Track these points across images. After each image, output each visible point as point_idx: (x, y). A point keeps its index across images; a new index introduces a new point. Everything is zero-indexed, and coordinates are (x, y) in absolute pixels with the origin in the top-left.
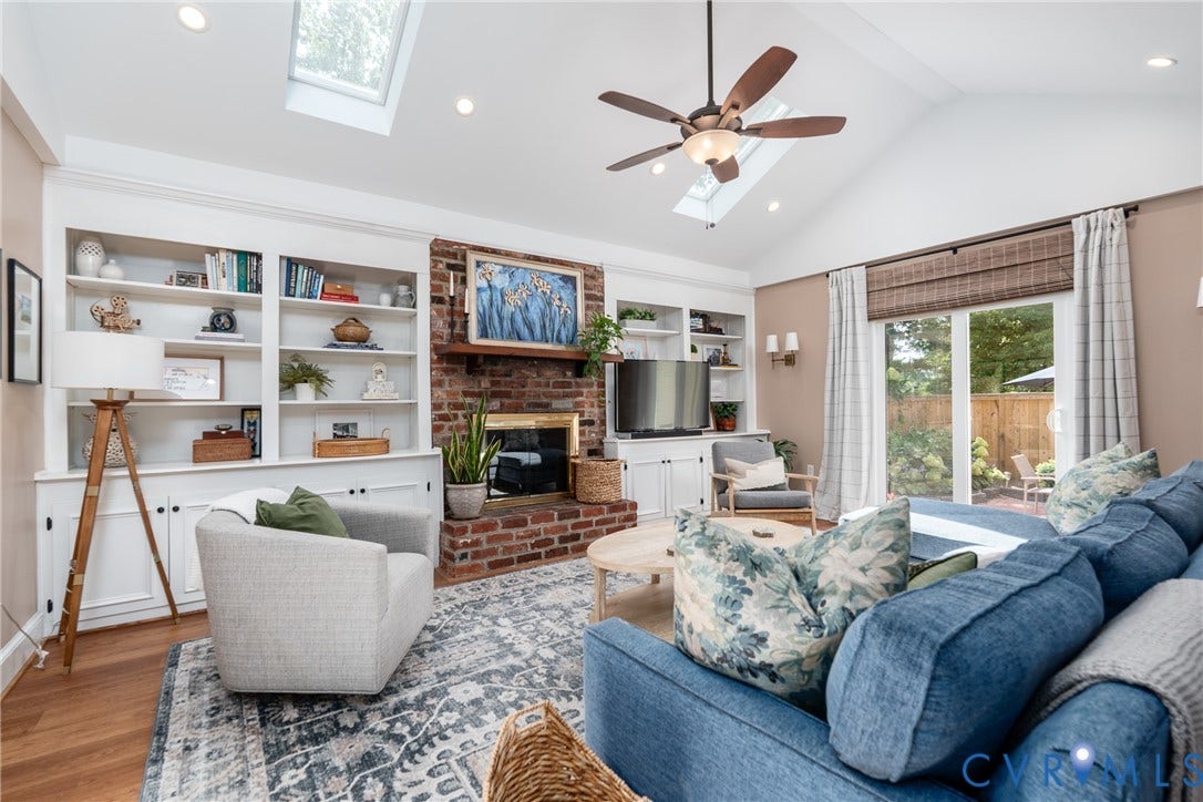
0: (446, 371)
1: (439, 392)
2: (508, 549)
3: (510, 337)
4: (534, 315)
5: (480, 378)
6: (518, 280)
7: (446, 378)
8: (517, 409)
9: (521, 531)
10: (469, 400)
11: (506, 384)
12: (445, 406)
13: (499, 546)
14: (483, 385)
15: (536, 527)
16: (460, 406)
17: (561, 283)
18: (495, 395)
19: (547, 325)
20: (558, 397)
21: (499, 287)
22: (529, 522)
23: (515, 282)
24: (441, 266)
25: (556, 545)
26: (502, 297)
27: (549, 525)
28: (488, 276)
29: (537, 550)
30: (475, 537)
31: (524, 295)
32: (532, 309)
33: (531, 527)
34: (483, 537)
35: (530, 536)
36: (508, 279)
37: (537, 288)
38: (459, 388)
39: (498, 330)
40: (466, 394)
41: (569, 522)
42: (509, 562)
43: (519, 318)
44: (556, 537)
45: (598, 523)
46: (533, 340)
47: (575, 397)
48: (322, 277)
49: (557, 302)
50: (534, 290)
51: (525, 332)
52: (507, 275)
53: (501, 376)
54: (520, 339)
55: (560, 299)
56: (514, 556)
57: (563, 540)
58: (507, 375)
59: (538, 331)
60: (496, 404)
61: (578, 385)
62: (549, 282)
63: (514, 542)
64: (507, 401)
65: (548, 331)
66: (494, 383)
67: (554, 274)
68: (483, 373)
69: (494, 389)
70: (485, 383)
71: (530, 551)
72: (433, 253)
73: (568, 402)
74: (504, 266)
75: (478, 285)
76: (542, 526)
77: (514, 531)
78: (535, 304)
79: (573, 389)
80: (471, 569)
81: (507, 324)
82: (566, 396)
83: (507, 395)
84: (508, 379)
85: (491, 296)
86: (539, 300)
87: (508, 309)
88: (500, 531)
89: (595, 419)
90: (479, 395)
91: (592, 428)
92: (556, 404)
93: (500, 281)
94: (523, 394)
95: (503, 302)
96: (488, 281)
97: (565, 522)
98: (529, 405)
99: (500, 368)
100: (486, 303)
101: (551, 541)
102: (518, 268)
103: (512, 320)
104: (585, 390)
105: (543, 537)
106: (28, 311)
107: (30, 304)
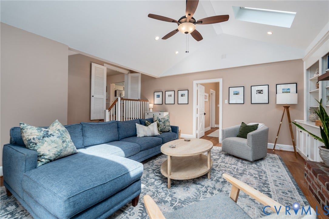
106: (288, 91)
107: (289, 89)
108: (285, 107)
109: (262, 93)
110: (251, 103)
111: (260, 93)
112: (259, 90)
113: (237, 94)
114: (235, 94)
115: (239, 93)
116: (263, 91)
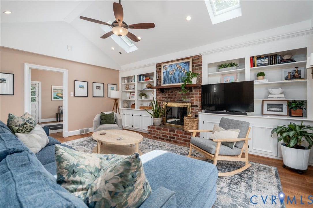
0: (159, 93)
1: (158, 97)
2: (157, 135)
3: (170, 83)
4: (177, 76)
5: (166, 94)
6: (173, 67)
7: (159, 94)
8: (174, 101)
9: (160, 131)
10: (163, 99)
11: (171, 95)
12: (159, 100)
13: (156, 133)
14: (166, 95)
15: (164, 131)
16: (162, 100)
17: (185, 65)
18: (169, 98)
19: (180, 78)
20: (185, 98)
21: (168, 71)
22: (162, 130)
23: (172, 68)
24: (158, 69)
25: (168, 138)
26: (169, 73)
27: (167, 132)
28: (166, 69)
29: (163, 137)
30: (151, 129)
31: (174, 71)
32: (176, 74)
33: (162, 131)
34: (153, 130)
35: (162, 133)
36: (170, 68)
37: (178, 68)
38: (161, 96)
39: (167, 82)
40: (163, 98)
41: (172, 133)
42: (157, 138)
43: (172, 78)
44: (168, 136)
45: (181, 136)
46: (176, 82)
47: (191, 98)
48: (145, 77)
49: (183, 71)
50: (177, 69)
51: (174, 81)
52: (170, 67)
53: (170, 93)
54: (172, 83)
55: (184, 70)
56: (159, 137)
57: (170, 137)
58: (171, 93)
59: (177, 80)
60: (169, 100)
61: (192, 94)
62: (181, 65)
63: (158, 133)
64: (171, 99)
65: (180, 80)
66: (169, 95)
67: (183, 63)
68: (166, 92)
69: (168, 96)
70: (167, 95)
71: (162, 137)
72: (157, 67)
73: (189, 100)
74: (170, 65)
75: (164, 72)
76: (165, 132)
77: (159, 131)
78: (177, 73)
79: (190, 96)
80: (150, 136)
81: (169, 80)
82: (188, 98)
83: (171, 98)
84: (172, 94)
85: (166, 73)
86: (178, 71)
87: (170, 75)
88: (156, 130)
89: (198, 105)
90: (166, 98)
91: (197, 108)
92: (185, 100)
93: (169, 69)
94: (175, 97)
95: (169, 74)
96: (166, 70)
97: (171, 133)
98: (177, 100)
99: (170, 91)
100: (165, 76)
101: (167, 137)
102: (173, 64)
103: (171, 78)
104: (194, 96)
105: (165, 135)
106: (113, 89)
107: (114, 88)
108: (115, 100)
109: (100, 89)
110: (93, 97)
111: (99, 89)
112: (98, 87)
113: (82, 88)
114: (80, 87)
115: (84, 87)
116: (101, 87)
